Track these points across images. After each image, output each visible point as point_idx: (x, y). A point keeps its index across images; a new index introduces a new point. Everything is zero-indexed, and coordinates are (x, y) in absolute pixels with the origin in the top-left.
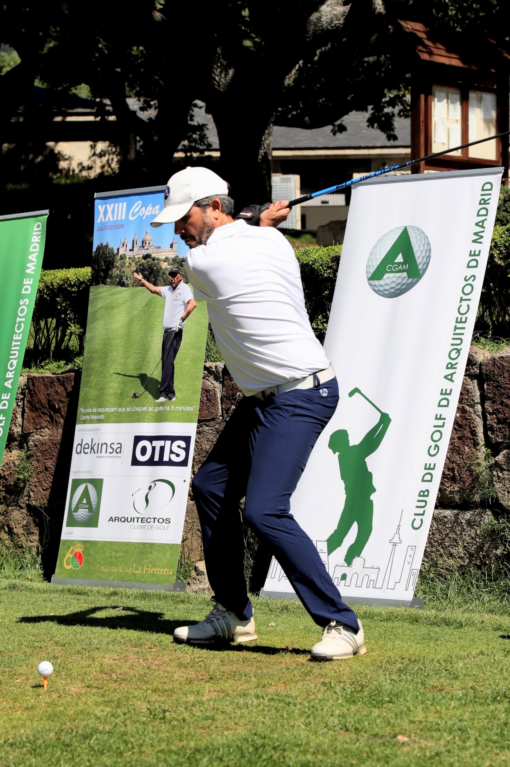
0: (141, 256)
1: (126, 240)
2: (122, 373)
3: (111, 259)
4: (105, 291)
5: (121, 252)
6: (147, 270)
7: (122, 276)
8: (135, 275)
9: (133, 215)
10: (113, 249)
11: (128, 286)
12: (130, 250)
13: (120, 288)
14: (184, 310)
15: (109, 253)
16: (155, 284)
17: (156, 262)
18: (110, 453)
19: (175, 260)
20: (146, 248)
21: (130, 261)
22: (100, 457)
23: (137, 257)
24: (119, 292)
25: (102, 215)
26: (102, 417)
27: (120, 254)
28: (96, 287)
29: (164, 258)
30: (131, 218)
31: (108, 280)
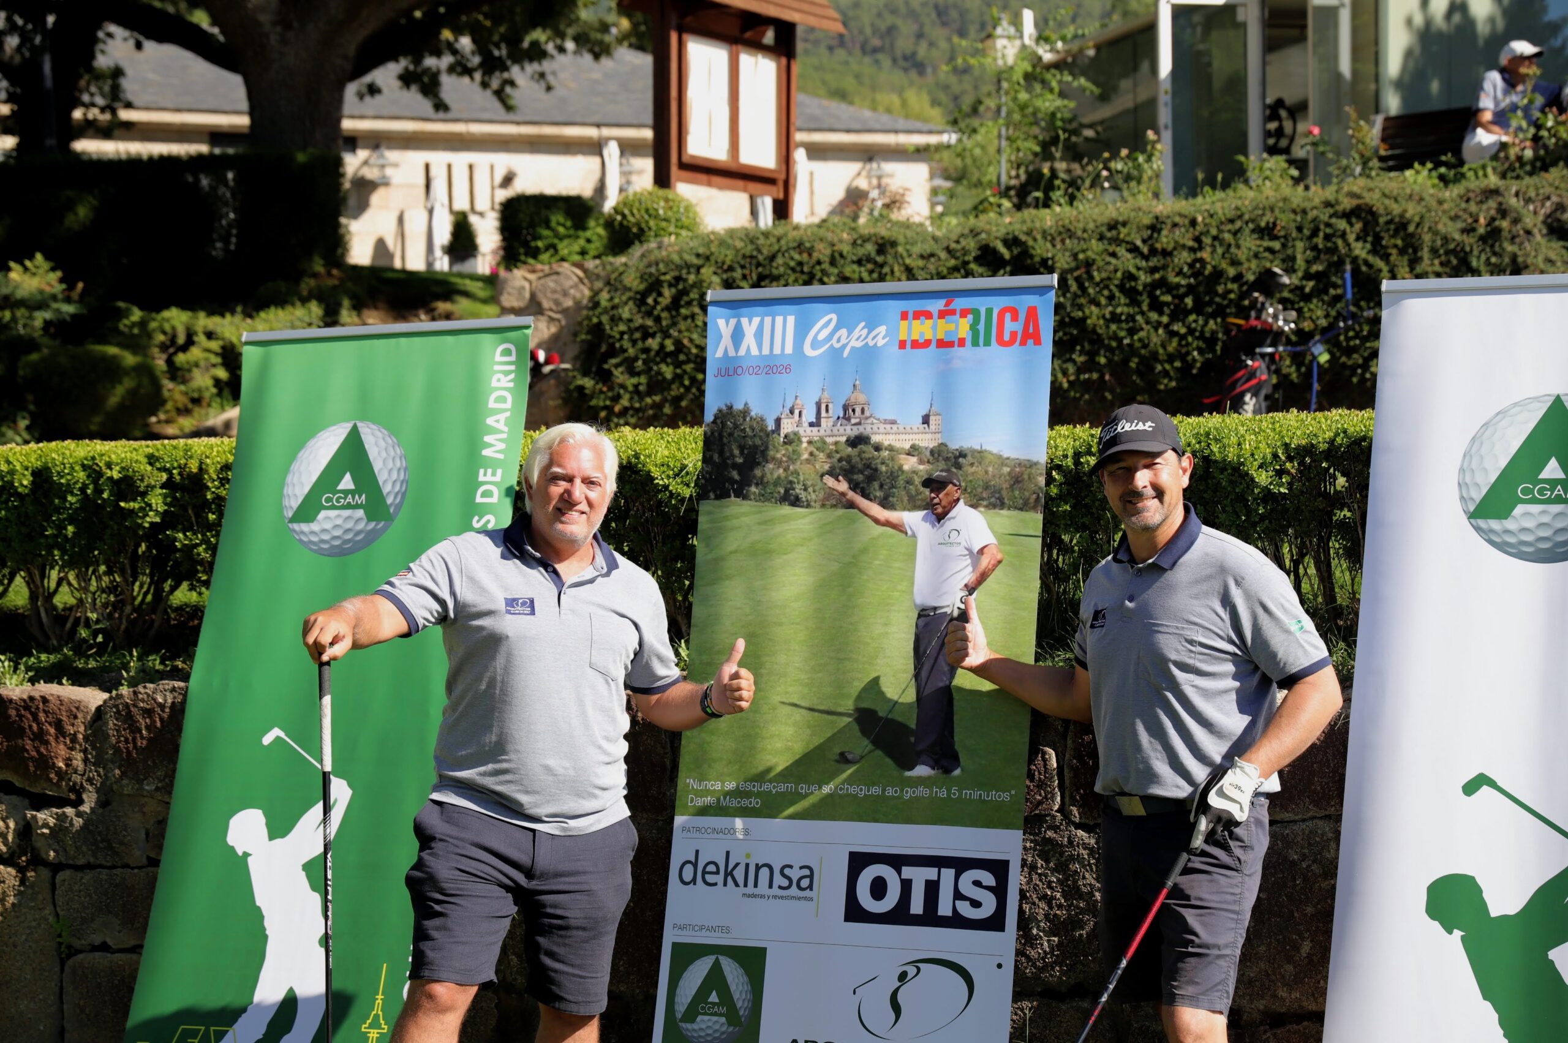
0: (844, 439)
1: (798, 401)
2: (803, 704)
3: (758, 442)
4: (745, 514)
5: (787, 427)
6: (861, 472)
7: (791, 482)
8: (830, 481)
9: (815, 345)
10: (762, 420)
11: (808, 506)
12: (811, 425)
13: (786, 510)
14: (970, 569)
15: (753, 429)
16: (885, 504)
17: (886, 453)
18: (780, 887)
19: (938, 453)
20: (853, 421)
21: (812, 449)
22: (754, 896)
23: (829, 440)
24: (785, 519)
25: (726, 341)
26: (755, 802)
27: (783, 432)
28: (717, 502)
29: (907, 446)
30: (809, 351)
31: (753, 489)
